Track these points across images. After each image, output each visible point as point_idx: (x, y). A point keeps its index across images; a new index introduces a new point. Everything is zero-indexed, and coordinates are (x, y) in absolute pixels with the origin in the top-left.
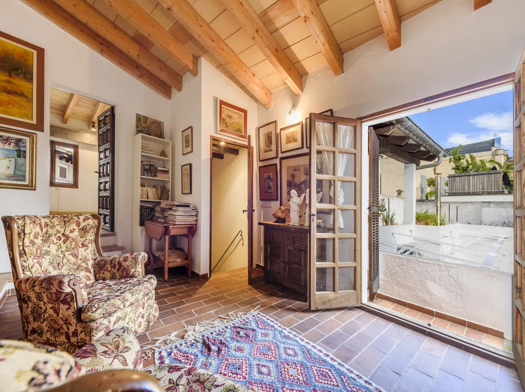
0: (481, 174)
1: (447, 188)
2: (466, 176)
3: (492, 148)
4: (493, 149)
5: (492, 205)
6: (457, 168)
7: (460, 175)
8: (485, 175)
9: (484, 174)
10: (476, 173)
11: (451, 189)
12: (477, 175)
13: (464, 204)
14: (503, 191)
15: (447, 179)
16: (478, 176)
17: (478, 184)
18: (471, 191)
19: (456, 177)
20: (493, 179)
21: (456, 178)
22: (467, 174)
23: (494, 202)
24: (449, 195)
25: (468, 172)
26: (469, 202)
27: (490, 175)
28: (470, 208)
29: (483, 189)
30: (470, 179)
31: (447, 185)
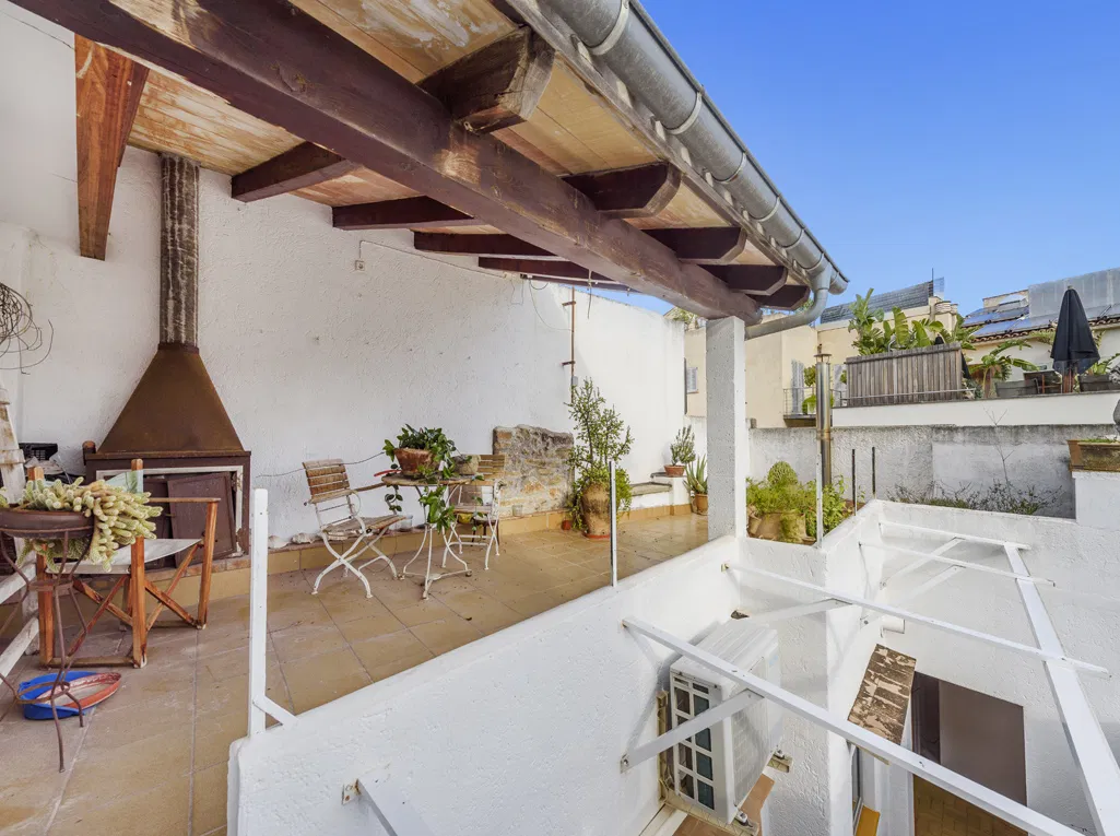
0: (917, 355)
1: (844, 387)
2: (883, 359)
3: (930, 299)
4: (932, 301)
5: (959, 437)
6: (865, 342)
7: (872, 357)
8: (925, 357)
9: (922, 354)
10: (904, 352)
11: (853, 389)
12: (906, 356)
13: (885, 434)
14: (964, 392)
15: (844, 367)
16: (909, 359)
17: (910, 377)
18: (895, 394)
19: (861, 362)
20: (941, 363)
21: (863, 365)
22: (885, 354)
23: (964, 428)
24: (849, 406)
25: (887, 350)
26: (898, 428)
27: (935, 356)
28: (902, 443)
29: (921, 388)
30: (892, 366)
31: (845, 382)
